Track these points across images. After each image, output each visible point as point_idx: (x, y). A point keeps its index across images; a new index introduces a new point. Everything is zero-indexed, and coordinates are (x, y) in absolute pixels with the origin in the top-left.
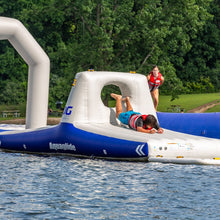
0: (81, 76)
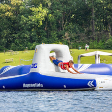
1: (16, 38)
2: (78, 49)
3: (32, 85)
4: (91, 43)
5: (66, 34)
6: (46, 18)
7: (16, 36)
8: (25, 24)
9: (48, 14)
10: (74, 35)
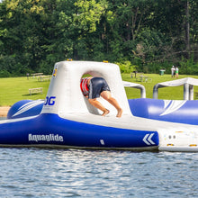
0: (61, 66)
1: (48, 53)
2: (159, 73)
3: (44, 138)
4: (182, 63)
5: (139, 47)
6: (103, 18)
7: (50, 48)
8: (66, 27)
9: (107, 10)
10: (151, 48)
